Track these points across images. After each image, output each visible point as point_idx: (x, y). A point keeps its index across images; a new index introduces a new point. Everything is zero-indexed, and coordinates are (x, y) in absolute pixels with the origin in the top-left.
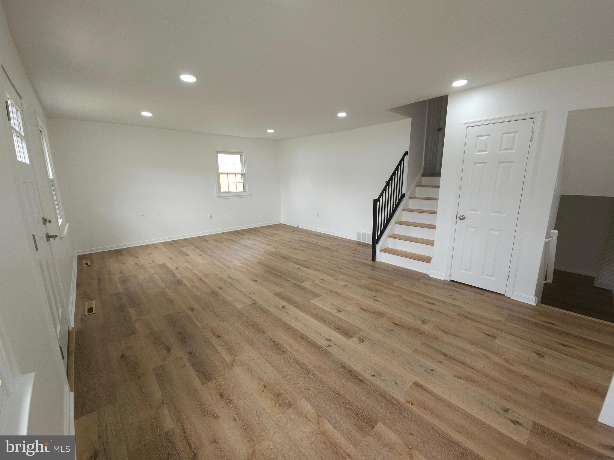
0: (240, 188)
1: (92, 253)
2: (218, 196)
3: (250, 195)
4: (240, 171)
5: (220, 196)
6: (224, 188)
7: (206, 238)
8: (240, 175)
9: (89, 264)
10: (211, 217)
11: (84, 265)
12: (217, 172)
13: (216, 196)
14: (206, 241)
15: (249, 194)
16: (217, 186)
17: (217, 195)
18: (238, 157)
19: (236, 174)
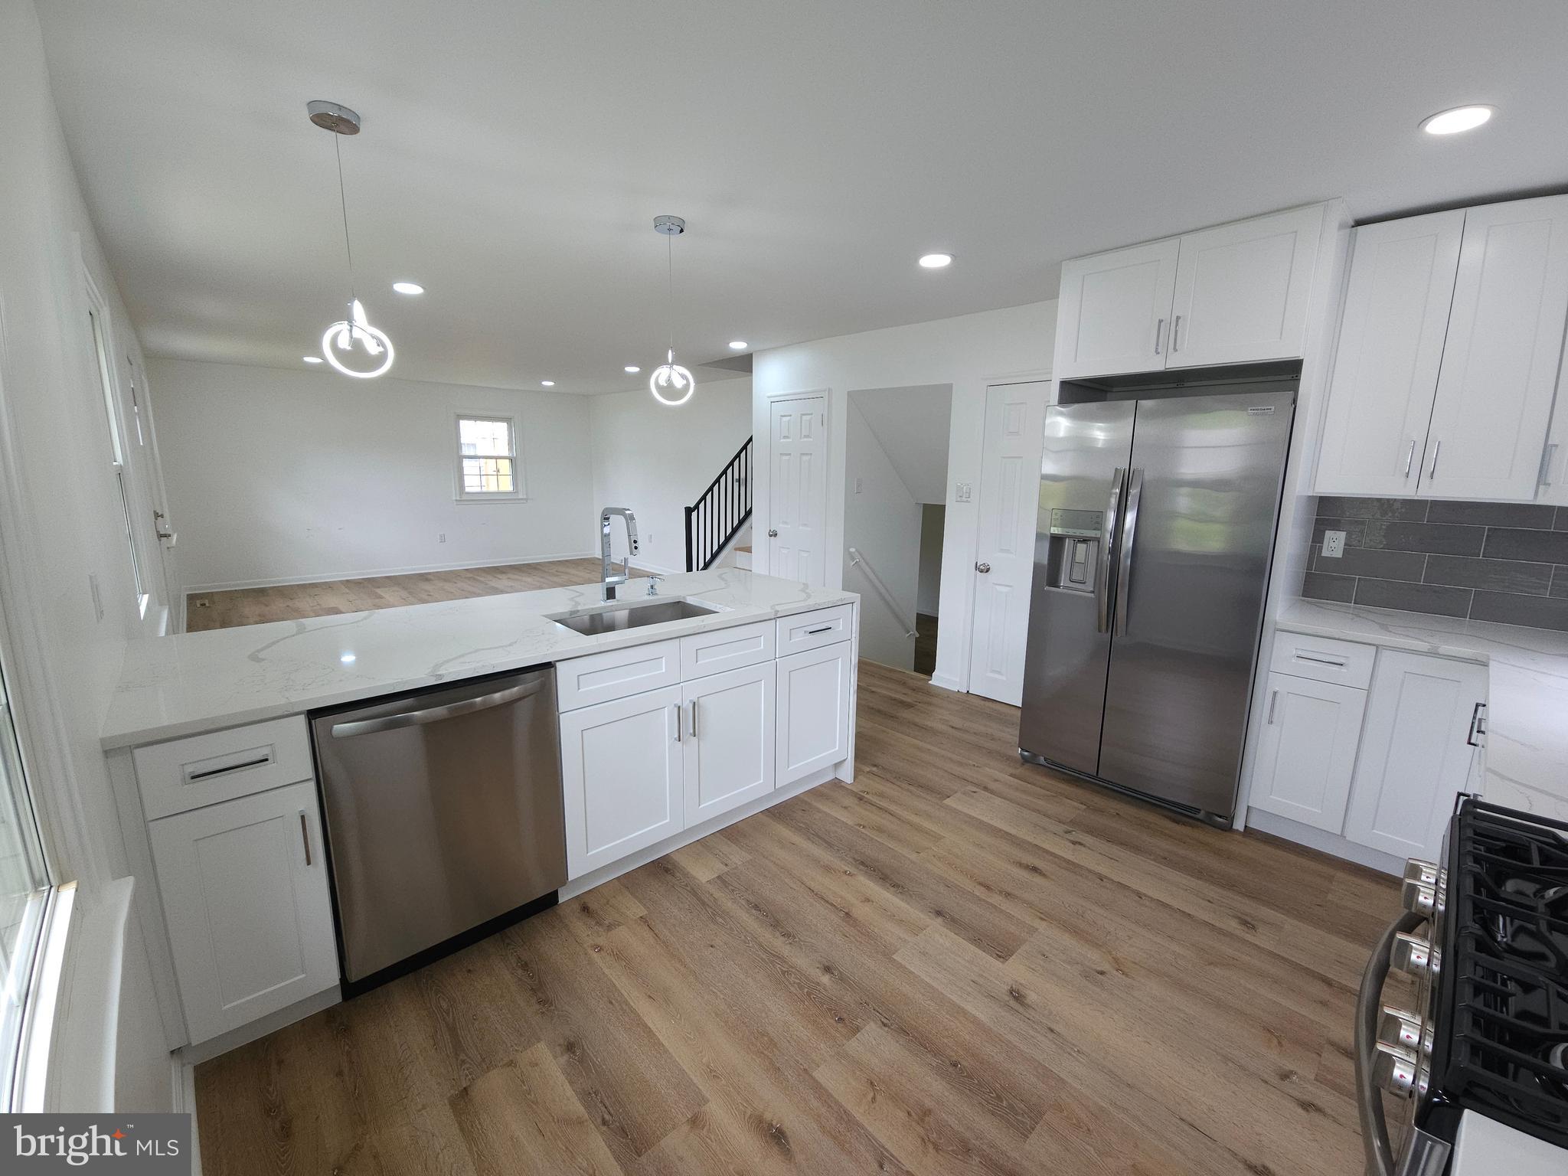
0: (506, 485)
1: (212, 593)
2: (458, 499)
3: (526, 500)
4: (505, 452)
5: (464, 498)
6: (472, 484)
7: (429, 577)
8: (507, 461)
9: (207, 605)
10: (443, 539)
11: (199, 605)
12: (458, 452)
13: (454, 498)
14: (427, 580)
15: (525, 497)
16: (457, 479)
17: (456, 496)
18: (502, 427)
19: (497, 458)
